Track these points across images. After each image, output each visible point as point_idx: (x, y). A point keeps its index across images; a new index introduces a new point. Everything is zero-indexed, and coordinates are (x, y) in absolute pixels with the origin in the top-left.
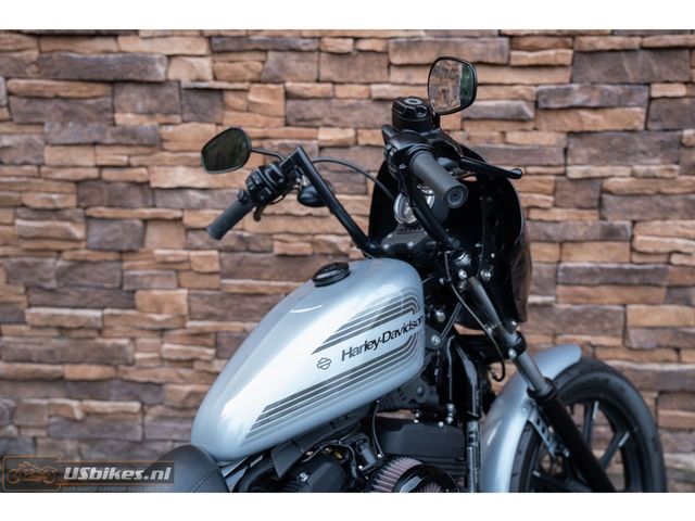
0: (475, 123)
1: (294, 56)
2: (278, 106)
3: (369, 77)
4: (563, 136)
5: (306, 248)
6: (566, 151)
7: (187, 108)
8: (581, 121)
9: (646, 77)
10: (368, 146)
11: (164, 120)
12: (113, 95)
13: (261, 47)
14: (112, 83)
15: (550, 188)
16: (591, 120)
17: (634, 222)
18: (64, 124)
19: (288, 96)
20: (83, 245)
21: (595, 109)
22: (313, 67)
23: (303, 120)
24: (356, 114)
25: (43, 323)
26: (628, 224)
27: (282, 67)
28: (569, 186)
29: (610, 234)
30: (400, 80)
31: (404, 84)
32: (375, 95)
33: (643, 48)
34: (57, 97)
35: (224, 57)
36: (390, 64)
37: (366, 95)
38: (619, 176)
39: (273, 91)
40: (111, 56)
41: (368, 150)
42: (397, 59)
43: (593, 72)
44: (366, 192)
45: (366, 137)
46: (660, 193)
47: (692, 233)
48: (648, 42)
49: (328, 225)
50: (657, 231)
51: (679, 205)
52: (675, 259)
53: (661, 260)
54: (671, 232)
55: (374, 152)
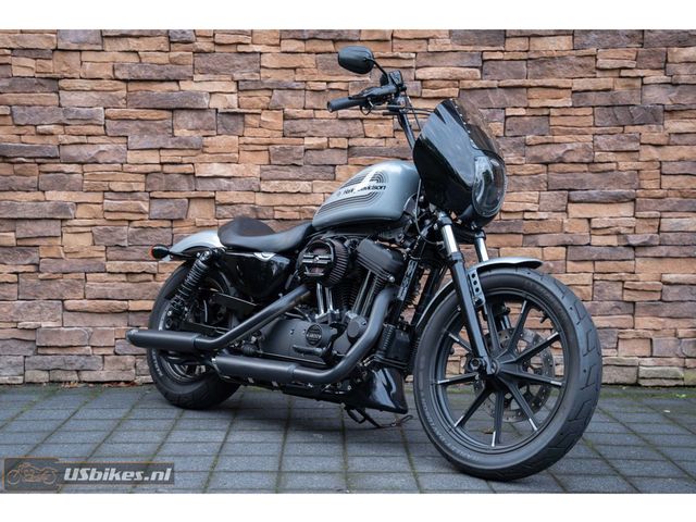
1: (290, 93)
2: (279, 123)
5: (296, 215)
7: (220, 126)
9: (502, 104)
10: (336, 148)
11: (206, 133)
12: (173, 117)
13: (270, 87)
14: (172, 110)
18: (141, 136)
19: (286, 117)
20: (147, 217)
22: (302, 100)
23: (294, 133)
24: (328, 128)
25: (118, 271)
27: (283, 99)
32: (340, 116)
33: (499, 87)
34: (138, 119)
35: (245, 94)
39: (276, 115)
40: (174, 94)
41: (335, 152)
44: (334, 179)
45: (335, 143)
46: (514, 175)
47: (536, 199)
48: (502, 83)
49: (310, 199)
50: (515, 198)
51: (527, 182)
52: (527, 216)
53: (519, 216)
54: (522, 199)
55: (339, 152)
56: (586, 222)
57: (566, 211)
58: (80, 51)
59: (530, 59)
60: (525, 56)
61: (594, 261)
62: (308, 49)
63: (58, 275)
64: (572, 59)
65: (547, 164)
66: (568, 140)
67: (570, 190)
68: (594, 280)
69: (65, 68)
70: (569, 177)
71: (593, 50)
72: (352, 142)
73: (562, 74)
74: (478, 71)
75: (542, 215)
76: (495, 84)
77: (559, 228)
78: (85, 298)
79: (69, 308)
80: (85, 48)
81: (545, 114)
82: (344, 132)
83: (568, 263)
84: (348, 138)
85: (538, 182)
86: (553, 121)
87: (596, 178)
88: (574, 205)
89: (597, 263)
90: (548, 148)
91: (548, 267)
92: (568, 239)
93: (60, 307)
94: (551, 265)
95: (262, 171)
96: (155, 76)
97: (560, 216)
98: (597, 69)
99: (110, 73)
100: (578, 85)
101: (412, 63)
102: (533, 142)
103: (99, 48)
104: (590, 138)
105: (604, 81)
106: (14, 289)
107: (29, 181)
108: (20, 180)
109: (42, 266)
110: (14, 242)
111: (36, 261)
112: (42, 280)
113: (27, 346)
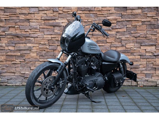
4: (116, 32)
6: (116, 34)
8: (118, 30)
9: (126, 24)
11: (61, 31)
12: (54, 28)
14: (54, 26)
15: (114, 39)
16: (119, 30)
17: (126, 44)
18: (47, 32)
20: (48, 49)
21: (120, 29)
24: (88, 30)
26: (125, 44)
28: (117, 39)
29: (123, 46)
33: (125, 21)
34: (46, 28)
36: (92, 23)
37: (89, 27)
38: (123, 38)
40: (54, 23)
43: (119, 24)
46: (129, 40)
47: (134, 45)
48: (126, 20)
50: (129, 45)
51: (131, 41)
52: (132, 49)
53: (130, 49)
54: (131, 45)
55: (90, 35)
56: (145, 50)
57: (140, 48)
58: (34, 14)
59: (132, 14)
60: (131, 14)
61: (146, 59)
62: (83, 13)
63: (29, 62)
64: (142, 14)
65: (136, 37)
66: (141, 32)
67: (141, 43)
68: (146, 63)
69: (31, 17)
70: (141, 40)
71: (146, 12)
72: (93, 33)
73: (139, 18)
74: (121, 17)
75: (135, 49)
76: (124, 20)
77: (139, 52)
78: (35, 67)
79: (31, 69)
80: (35, 13)
81: (135, 27)
83: (141, 59)
85: (134, 41)
86: (137, 28)
87: (147, 40)
88: (142, 47)
89: (147, 59)
90: (136, 34)
91: (136, 60)
92: (141, 54)
93: (30, 69)
94: (137, 60)
96: (50, 19)
97: (139, 49)
98: (147, 16)
99: (40, 18)
100: (143, 20)
101: (106, 16)
102: (133, 33)
103: (38, 13)
104: (146, 32)
105: (149, 19)
106: (20, 65)
107: (23, 42)
108: (21, 42)
109: (26, 60)
110: (20, 55)
111: (25, 59)
112: (26, 63)
113: (23, 77)
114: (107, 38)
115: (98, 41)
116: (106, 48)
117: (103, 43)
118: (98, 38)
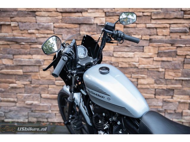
0: (173, 34)
3: (146, 22)
5: (127, 66)
7: (98, 30)
10: (145, 40)
11: (92, 33)
12: (80, 27)
13: (119, 15)
14: (79, 24)
18: (67, 35)
19: (125, 27)
23: (128, 33)
24: (142, 31)
25: (60, 85)
30: (154, 23)
31: (155, 24)
32: (147, 27)
34: (66, 28)
35: (108, 17)
36: (152, 19)
37: (145, 27)
39: (121, 26)
40: (81, 17)
41: (144, 41)
42: (153, 17)
44: (143, 52)
45: (144, 37)
49: (133, 60)
63: (39, 85)
72: (151, 37)
78: (48, 93)
79: (43, 97)
82: (149, 33)
84: (150, 35)
93: (40, 97)
95: (114, 48)
99: (55, 9)
106: (23, 90)
107: (26, 51)
108: (23, 51)
109: (33, 82)
110: (22, 73)
111: (30, 80)
112: (33, 87)
113: (29, 109)
114: (177, 47)
115: (161, 52)
116: (175, 65)
117: (169, 56)
118: (160, 48)
